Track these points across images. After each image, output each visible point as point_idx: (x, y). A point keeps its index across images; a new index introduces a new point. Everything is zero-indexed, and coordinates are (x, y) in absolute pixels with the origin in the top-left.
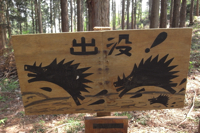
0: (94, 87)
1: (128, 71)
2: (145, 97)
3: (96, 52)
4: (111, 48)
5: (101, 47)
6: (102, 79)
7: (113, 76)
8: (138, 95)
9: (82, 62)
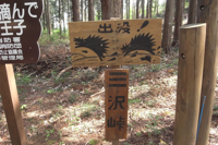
0: (110, 51)
1: (129, 42)
2: (138, 57)
3: (112, 31)
4: (119, 29)
5: (114, 29)
6: (115, 46)
7: (121, 45)
8: (134, 55)
9: (104, 37)
